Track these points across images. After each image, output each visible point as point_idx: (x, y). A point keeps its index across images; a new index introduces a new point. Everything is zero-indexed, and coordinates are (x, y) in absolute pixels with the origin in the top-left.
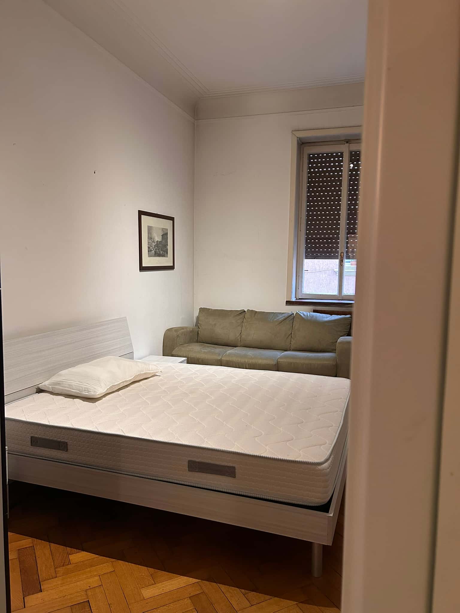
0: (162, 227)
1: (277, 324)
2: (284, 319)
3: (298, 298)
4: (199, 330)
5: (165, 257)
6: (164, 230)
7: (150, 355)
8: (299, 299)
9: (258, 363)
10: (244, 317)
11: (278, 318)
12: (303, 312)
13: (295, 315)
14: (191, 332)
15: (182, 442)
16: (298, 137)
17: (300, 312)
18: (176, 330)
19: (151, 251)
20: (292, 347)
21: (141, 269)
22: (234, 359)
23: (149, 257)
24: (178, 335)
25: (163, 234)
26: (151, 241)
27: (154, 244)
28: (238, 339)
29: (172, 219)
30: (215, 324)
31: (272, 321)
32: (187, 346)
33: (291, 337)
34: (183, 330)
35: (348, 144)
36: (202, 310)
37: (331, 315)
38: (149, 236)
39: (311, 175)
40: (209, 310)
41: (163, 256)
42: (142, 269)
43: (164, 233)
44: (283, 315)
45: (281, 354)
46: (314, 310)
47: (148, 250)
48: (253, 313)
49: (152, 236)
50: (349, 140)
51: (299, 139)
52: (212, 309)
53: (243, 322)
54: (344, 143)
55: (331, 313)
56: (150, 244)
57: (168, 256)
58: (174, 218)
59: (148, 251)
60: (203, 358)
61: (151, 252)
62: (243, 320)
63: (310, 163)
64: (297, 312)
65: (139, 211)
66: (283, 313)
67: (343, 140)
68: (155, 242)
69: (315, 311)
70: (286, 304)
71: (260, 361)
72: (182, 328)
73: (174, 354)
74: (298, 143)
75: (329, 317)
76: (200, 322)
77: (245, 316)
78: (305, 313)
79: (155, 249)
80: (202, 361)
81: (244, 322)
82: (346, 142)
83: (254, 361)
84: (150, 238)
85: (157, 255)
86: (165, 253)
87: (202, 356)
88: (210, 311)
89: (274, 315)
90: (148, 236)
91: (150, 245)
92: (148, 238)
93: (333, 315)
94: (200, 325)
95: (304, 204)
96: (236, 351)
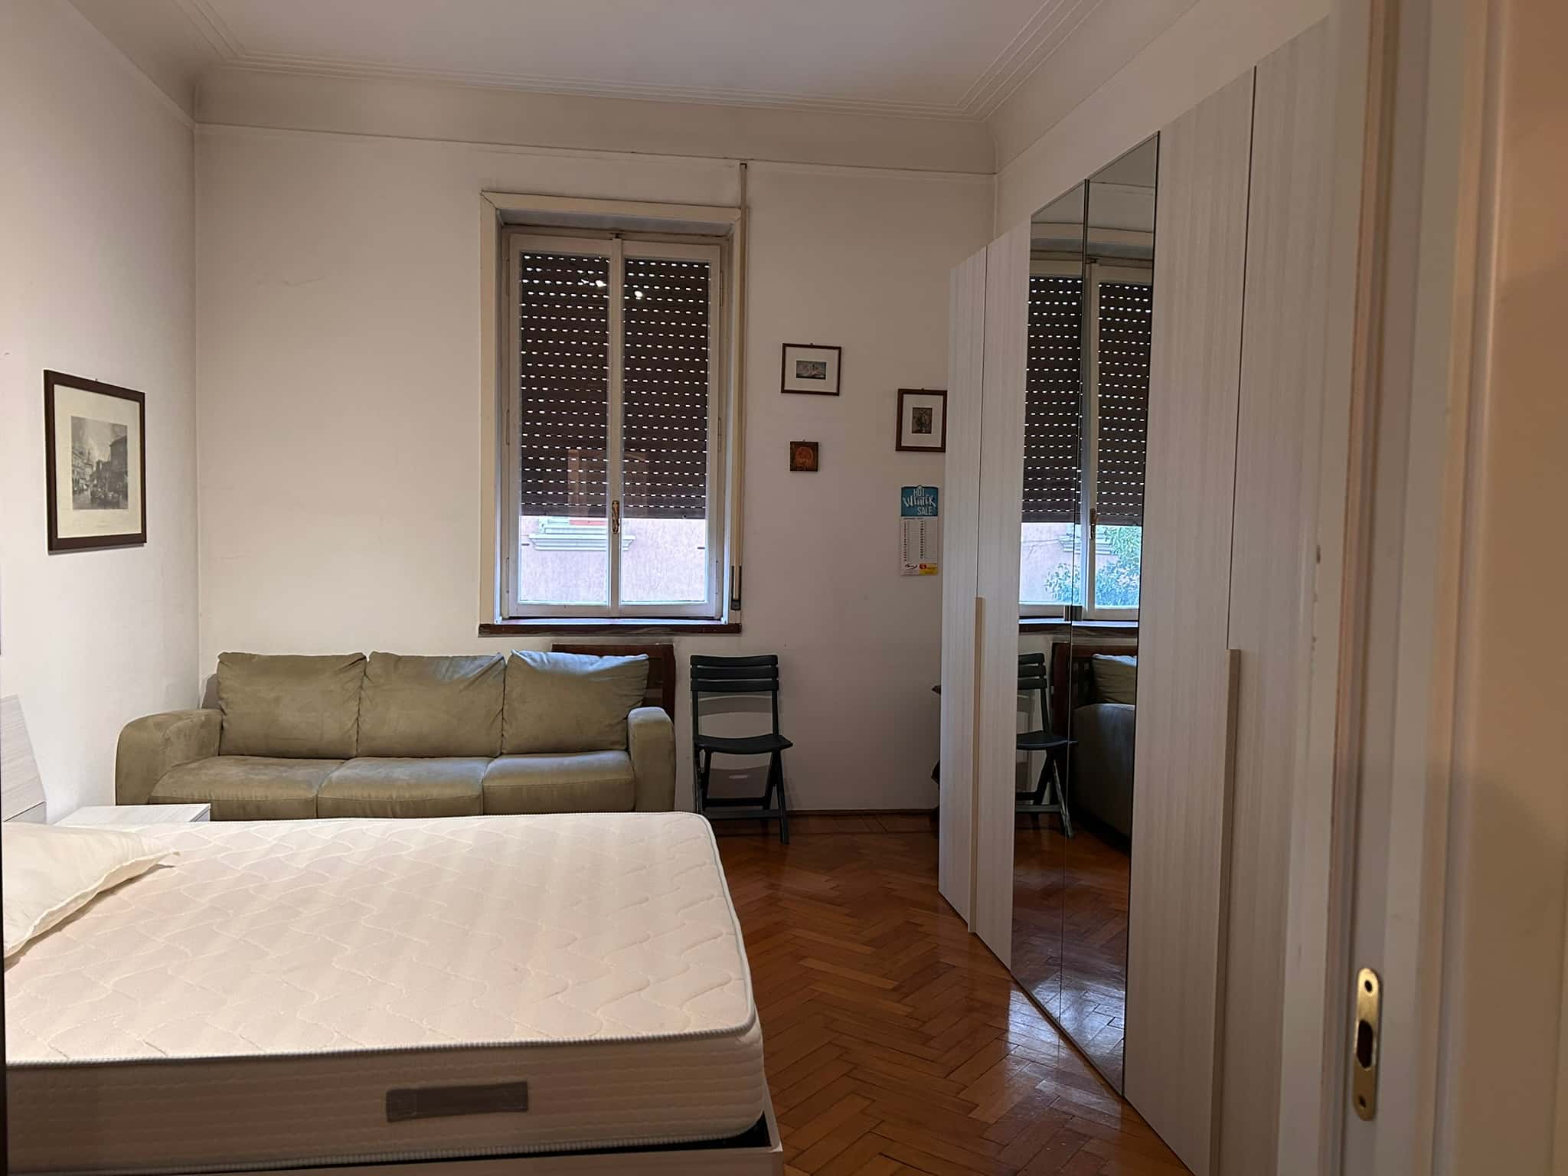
0: (112, 422)
1: (462, 687)
2: (479, 674)
3: (507, 617)
4: (224, 717)
5: (118, 508)
6: (117, 429)
7: (79, 807)
8: (511, 618)
9: (428, 798)
10: (363, 674)
11: (463, 672)
12: (530, 652)
13: (507, 662)
14: (203, 725)
15: (361, 1044)
16: (497, 209)
17: (523, 652)
18: (159, 723)
19: (82, 491)
20: (507, 748)
21: (54, 546)
22: (359, 793)
23: (75, 508)
24: (169, 739)
25: (113, 440)
26: (83, 462)
27: (89, 471)
28: (350, 737)
29: (138, 397)
30: (277, 700)
31: (447, 680)
32: (200, 768)
33: (503, 719)
34: (180, 724)
35: (620, 240)
36: (226, 659)
37: (601, 655)
38: (77, 448)
39: (529, 304)
40: (253, 658)
41: (115, 504)
42: (57, 545)
43: (118, 438)
44: (477, 662)
45: (487, 767)
46: (554, 645)
47: (73, 488)
48: (391, 662)
49: (85, 446)
50: (623, 231)
51: (501, 213)
52: (260, 656)
53: (361, 687)
54: (611, 236)
55: (600, 651)
56: (78, 469)
57: (127, 505)
58: (144, 394)
59: (74, 492)
60: (258, 799)
61: (82, 495)
62: (362, 683)
63: (525, 275)
64: (515, 652)
65: (46, 372)
66: (475, 658)
67: (607, 230)
68: (92, 466)
69: (557, 648)
70: (480, 633)
71: (435, 793)
72: (178, 716)
73: (159, 795)
74: (498, 223)
75: (597, 661)
76: (224, 696)
77: (367, 670)
78: (536, 656)
79: (91, 486)
80: (258, 808)
81: (364, 686)
82: (614, 236)
83: (418, 793)
84: (79, 453)
85: (100, 502)
86: (121, 497)
87: (256, 794)
88: (254, 661)
89: (450, 664)
90: (73, 448)
91: (78, 472)
92: (73, 452)
93: (605, 657)
94: (227, 705)
95: (516, 376)
96: (357, 771)
